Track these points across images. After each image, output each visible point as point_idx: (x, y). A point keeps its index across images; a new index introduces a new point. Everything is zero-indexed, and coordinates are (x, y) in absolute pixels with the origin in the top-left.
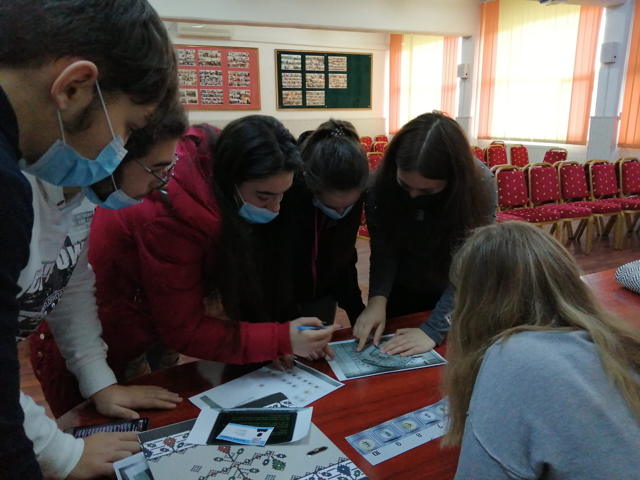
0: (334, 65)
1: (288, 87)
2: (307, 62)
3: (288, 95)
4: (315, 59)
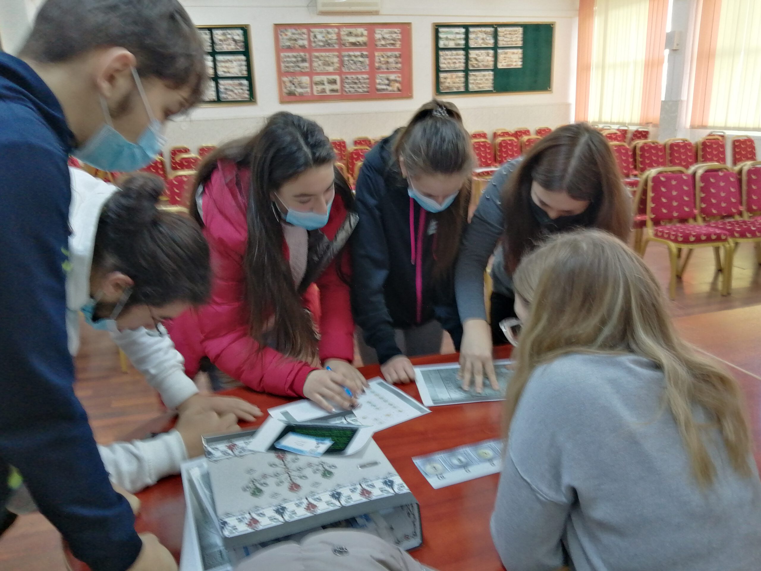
0: (505, 39)
1: (447, 69)
2: (471, 36)
3: (446, 78)
4: (481, 32)
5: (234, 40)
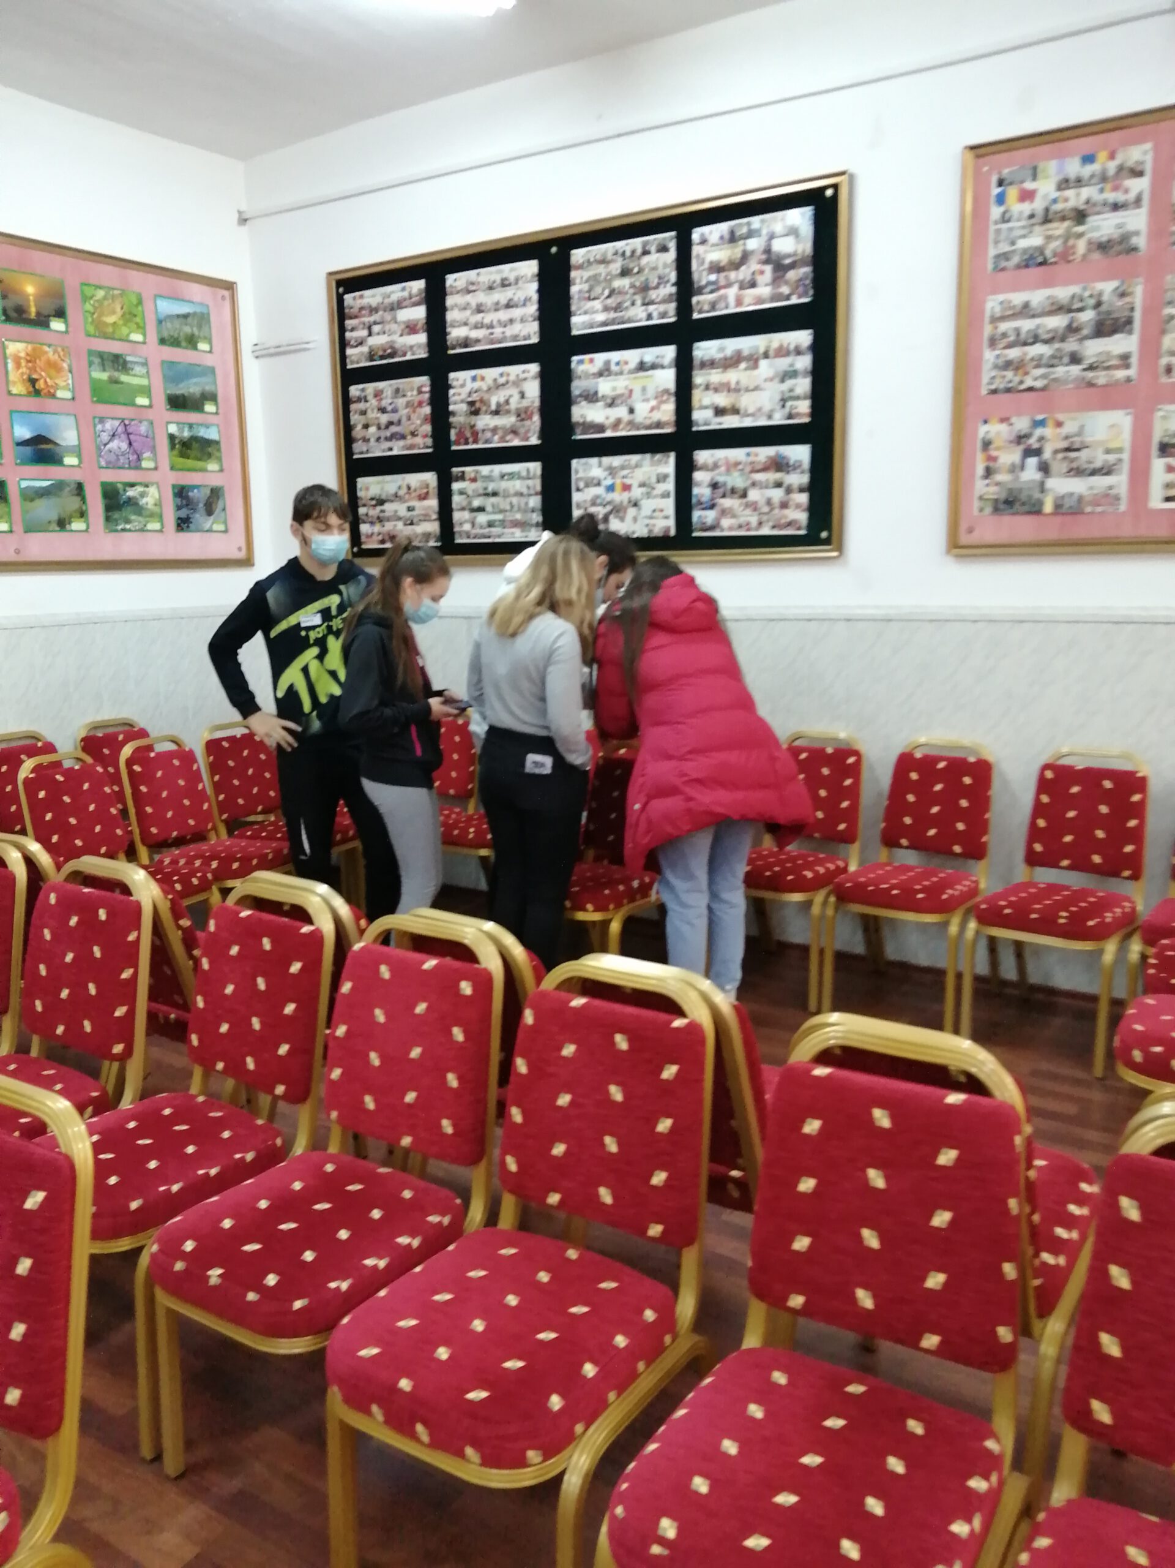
5: (770, 257)
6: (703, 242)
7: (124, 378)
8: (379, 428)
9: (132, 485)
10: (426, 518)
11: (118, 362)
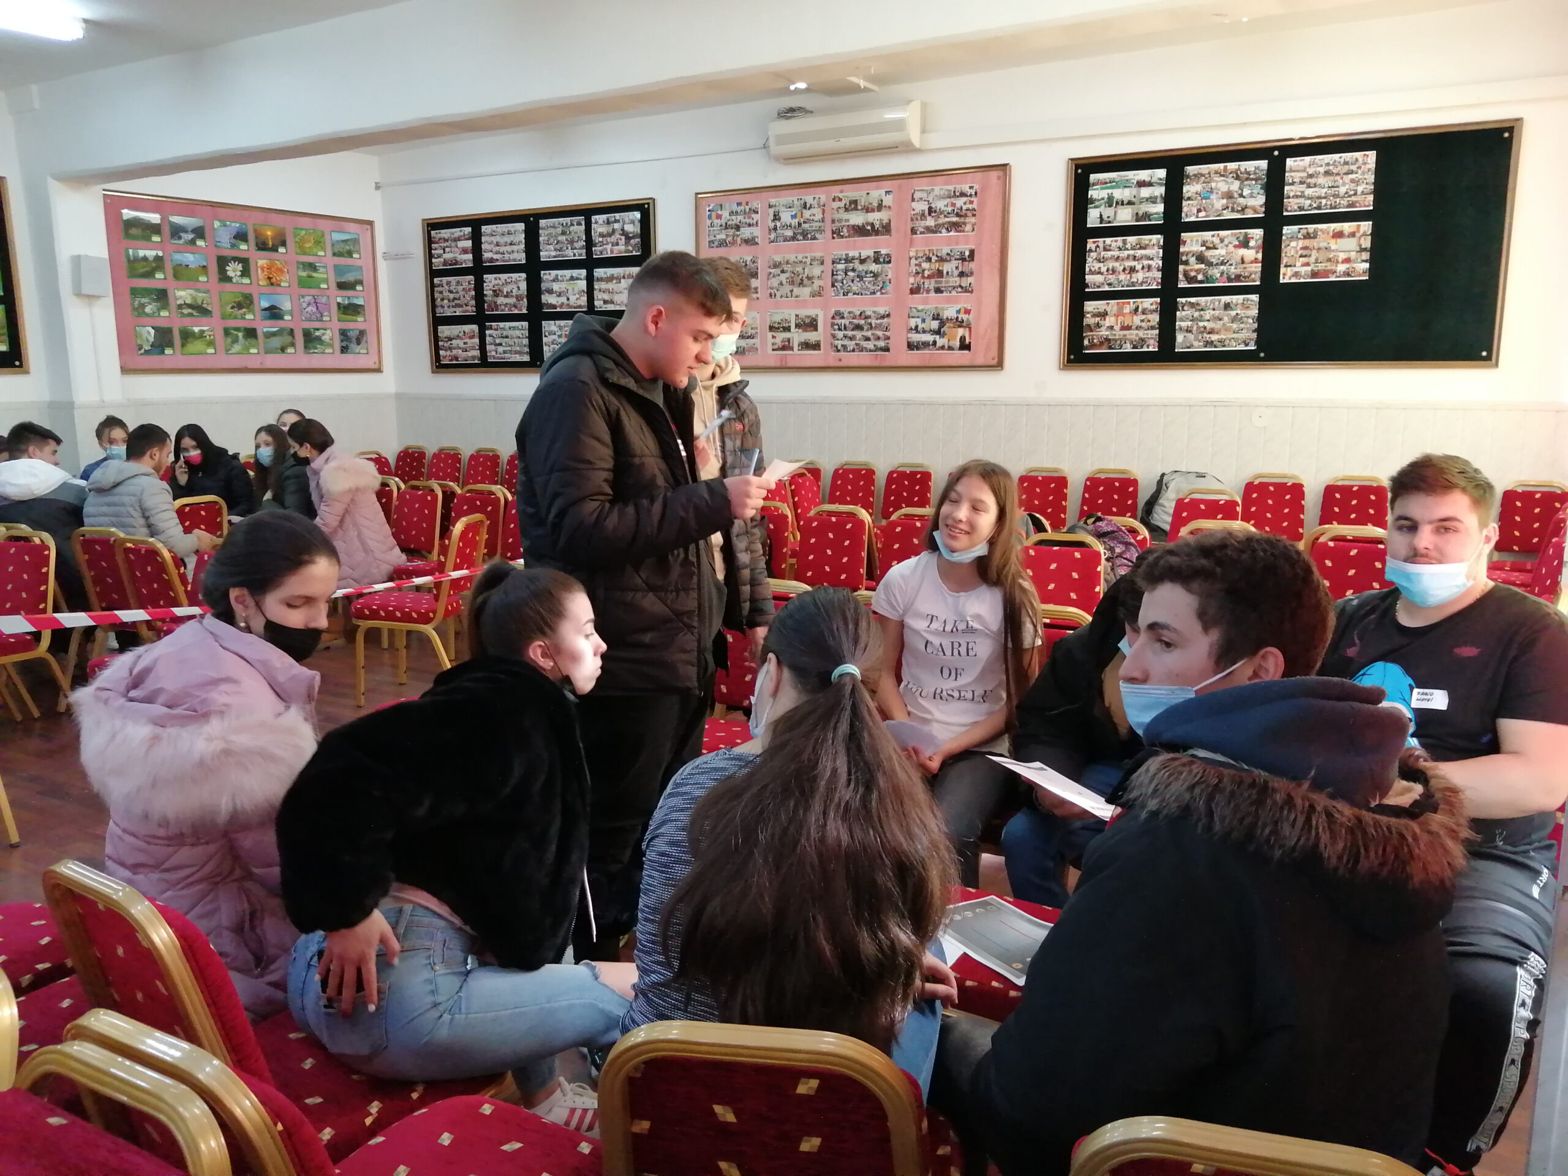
0: (1309, 192)
1: (1107, 288)
2: (1189, 189)
3: (1104, 315)
4: (1224, 174)
5: (624, 233)
6: (596, 223)
7: (315, 275)
8: (449, 301)
9: (318, 329)
10: (473, 348)
11: (312, 267)
